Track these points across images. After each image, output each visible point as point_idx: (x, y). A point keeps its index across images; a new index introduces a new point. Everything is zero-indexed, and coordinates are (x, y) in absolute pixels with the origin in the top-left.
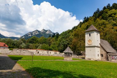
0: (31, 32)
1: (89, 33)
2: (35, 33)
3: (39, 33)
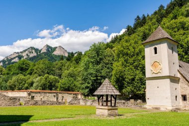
0: (18, 53)
1: (154, 47)
2: (27, 55)
3: (37, 54)
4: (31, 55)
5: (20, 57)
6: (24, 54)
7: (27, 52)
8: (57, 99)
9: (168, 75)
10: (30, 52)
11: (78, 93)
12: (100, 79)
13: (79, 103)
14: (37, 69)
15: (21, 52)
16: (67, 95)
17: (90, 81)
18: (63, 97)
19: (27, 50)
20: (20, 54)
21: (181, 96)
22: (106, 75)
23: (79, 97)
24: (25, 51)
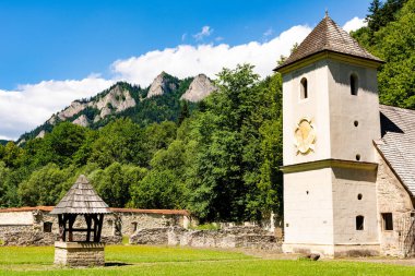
0: (84, 102)
1: (301, 78)
2: (110, 106)
3: (137, 101)
4: (121, 107)
5: (90, 113)
6: (101, 105)
7: (108, 97)
8: (118, 229)
9: (329, 157)
10: (117, 98)
11: (181, 211)
12: (237, 173)
13: (165, 239)
14: (99, 148)
15: (92, 99)
16: (146, 217)
17: (212, 179)
18: (135, 224)
19: (108, 92)
20: (90, 104)
21: (379, 217)
22: (254, 159)
23: (185, 222)
24: (103, 95)
